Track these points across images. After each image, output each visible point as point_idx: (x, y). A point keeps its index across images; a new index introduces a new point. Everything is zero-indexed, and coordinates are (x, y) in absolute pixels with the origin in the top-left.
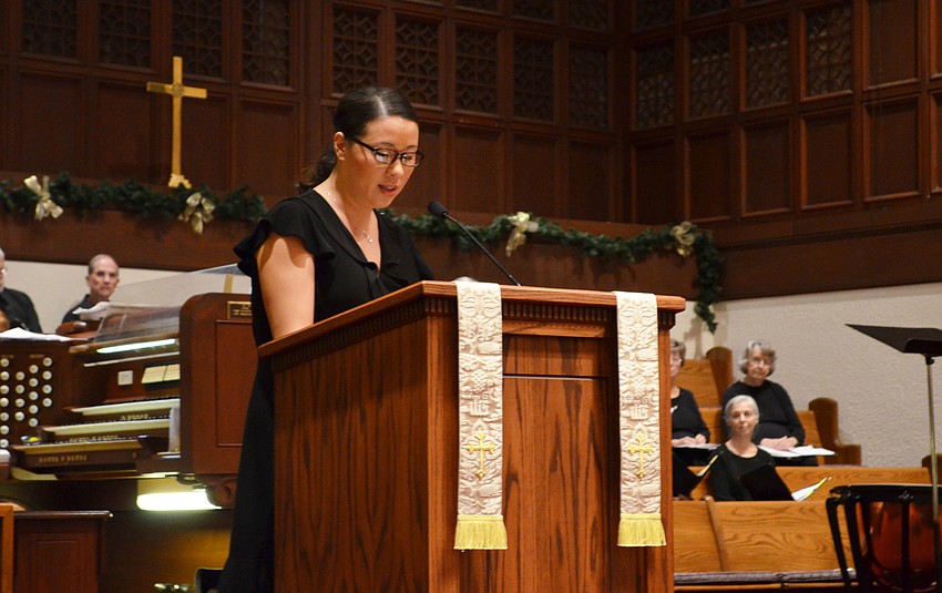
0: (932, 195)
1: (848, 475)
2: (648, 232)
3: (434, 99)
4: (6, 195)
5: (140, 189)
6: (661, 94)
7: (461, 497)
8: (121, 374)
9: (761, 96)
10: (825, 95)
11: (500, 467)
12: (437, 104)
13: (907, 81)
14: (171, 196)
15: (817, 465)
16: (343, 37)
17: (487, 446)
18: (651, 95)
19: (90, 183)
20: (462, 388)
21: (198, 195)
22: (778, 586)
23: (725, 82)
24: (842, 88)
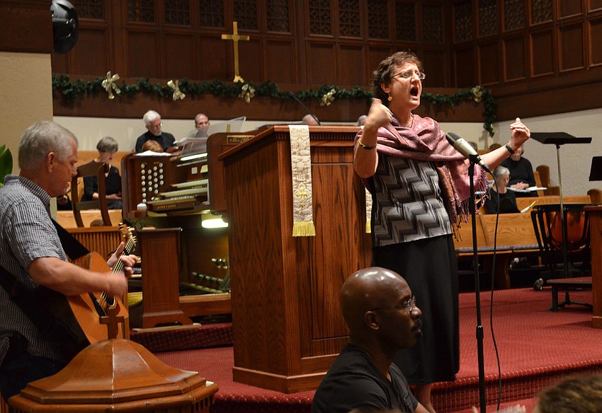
0: (590, 68)
1: (551, 200)
2: (460, 92)
3: (358, 34)
4: (159, 90)
5: (221, 84)
6: (466, 26)
7: (294, 215)
8: (193, 169)
9: (512, 25)
10: (540, 23)
11: (311, 202)
12: (360, 36)
13: (578, 15)
14: (234, 86)
15: (538, 196)
16: (314, 7)
17: (305, 193)
18: (462, 27)
19: (197, 82)
20: (293, 170)
21: (247, 85)
22: (511, 251)
23: (495, 19)
24: (548, 19)
